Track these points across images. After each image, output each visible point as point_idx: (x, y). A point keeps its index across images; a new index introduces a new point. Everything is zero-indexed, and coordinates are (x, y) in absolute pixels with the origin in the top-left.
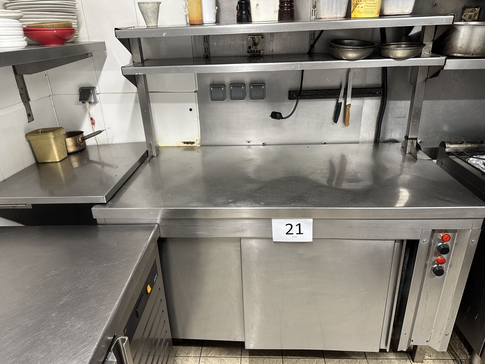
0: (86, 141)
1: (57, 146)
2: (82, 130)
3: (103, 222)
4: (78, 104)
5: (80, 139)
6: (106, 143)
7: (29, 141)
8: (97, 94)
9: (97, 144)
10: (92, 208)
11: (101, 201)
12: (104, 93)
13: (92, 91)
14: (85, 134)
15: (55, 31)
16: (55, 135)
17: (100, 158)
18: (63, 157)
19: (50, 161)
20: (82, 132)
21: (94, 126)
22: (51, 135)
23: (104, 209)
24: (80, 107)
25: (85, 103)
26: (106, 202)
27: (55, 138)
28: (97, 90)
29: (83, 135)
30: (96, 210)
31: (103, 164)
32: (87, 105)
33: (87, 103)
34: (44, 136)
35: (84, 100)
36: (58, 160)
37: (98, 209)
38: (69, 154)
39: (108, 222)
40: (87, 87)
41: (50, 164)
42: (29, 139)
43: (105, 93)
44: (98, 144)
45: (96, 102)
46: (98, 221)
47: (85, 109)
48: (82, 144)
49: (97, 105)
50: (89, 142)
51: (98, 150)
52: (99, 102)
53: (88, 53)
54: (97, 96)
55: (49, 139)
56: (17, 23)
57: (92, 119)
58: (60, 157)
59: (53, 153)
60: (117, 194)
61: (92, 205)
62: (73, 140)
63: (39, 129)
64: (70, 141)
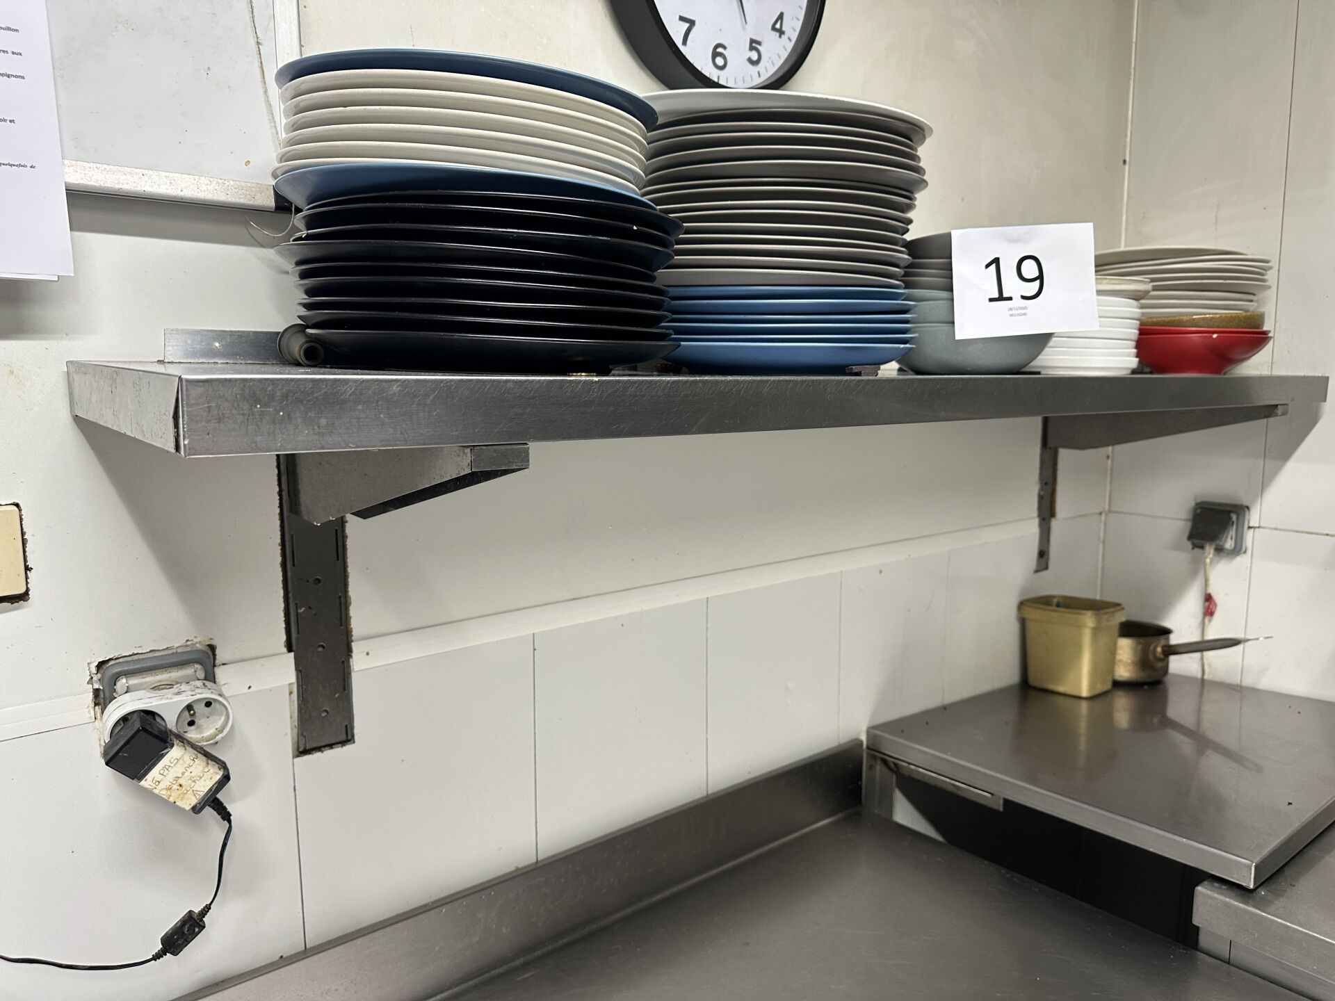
0: (1172, 658)
1: (1095, 654)
2: (1167, 623)
3: (1223, 950)
4: (1176, 548)
5: (1159, 649)
6: (1236, 680)
7: (1023, 622)
8: (1250, 528)
9: (1199, 675)
10: (1199, 888)
11: (1235, 876)
12: (1273, 526)
13: (1238, 518)
14: (1174, 640)
15: (1215, 336)
16: (1099, 621)
17: (1199, 723)
18: (1100, 688)
19: (1061, 689)
20: (1167, 632)
21: (1210, 621)
22: (1089, 620)
23: (1241, 905)
24: (1182, 557)
25: (1202, 547)
26: (1252, 887)
27: (1095, 630)
28: (1254, 518)
29: (1168, 639)
30: (1210, 897)
31: (1203, 742)
32: (1209, 554)
33: (1210, 550)
34: (1069, 616)
35: (1203, 539)
36: (1085, 693)
37: (1222, 898)
38: (1118, 685)
39: (1238, 955)
40: (1220, 504)
41: (1060, 700)
42: (1026, 616)
43: (1279, 527)
44: (1206, 677)
45: (1238, 550)
46: (1204, 940)
47: (1197, 568)
48: (1160, 665)
49: (1240, 560)
50: (1179, 665)
51: (1201, 695)
52: (1249, 552)
53: (1277, 405)
54: (1249, 536)
55: (1080, 627)
56: (1131, 309)
57: (1208, 598)
58: (1092, 684)
59: (1079, 669)
60: (1288, 872)
61: (1199, 876)
62: (1140, 647)
63: (1054, 597)
64: (1126, 648)
